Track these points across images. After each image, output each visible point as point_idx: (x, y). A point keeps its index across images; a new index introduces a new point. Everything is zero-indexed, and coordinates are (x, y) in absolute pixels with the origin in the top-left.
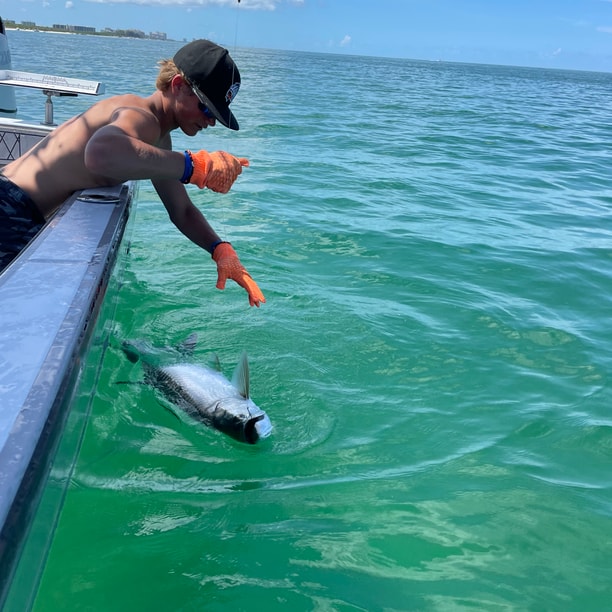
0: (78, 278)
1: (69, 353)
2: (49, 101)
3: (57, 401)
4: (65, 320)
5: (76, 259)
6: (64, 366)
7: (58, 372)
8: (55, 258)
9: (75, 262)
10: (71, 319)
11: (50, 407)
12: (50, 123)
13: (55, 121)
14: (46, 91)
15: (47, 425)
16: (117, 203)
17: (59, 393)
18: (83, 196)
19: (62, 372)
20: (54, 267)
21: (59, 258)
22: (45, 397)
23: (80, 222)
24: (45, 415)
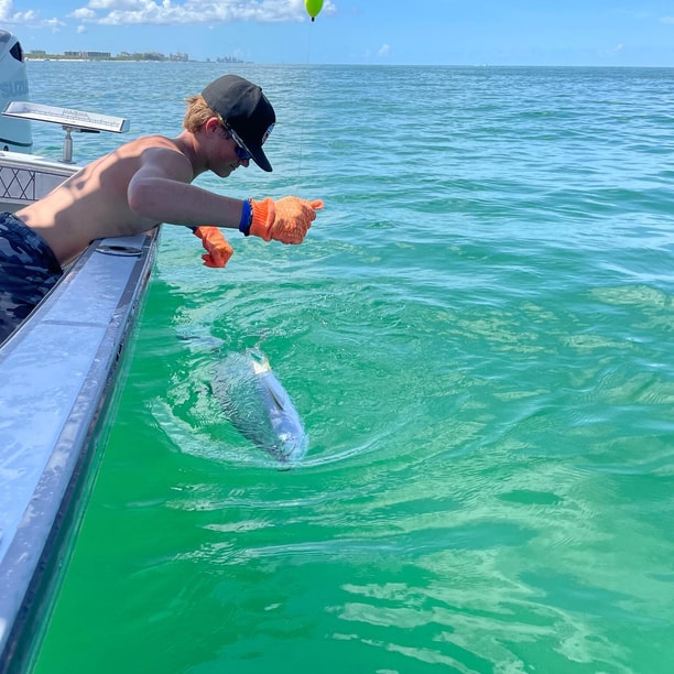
0: (94, 344)
1: (84, 432)
2: (69, 137)
3: (69, 489)
4: (80, 394)
5: (93, 321)
6: (78, 448)
7: (71, 455)
8: (70, 319)
9: (92, 325)
10: (86, 393)
11: (62, 496)
12: (68, 161)
13: (74, 159)
14: (66, 127)
15: (58, 516)
16: (139, 256)
17: (72, 480)
18: (102, 248)
19: (76, 455)
20: (70, 331)
21: (76, 320)
22: (57, 484)
23: (97, 277)
24: (57, 506)
